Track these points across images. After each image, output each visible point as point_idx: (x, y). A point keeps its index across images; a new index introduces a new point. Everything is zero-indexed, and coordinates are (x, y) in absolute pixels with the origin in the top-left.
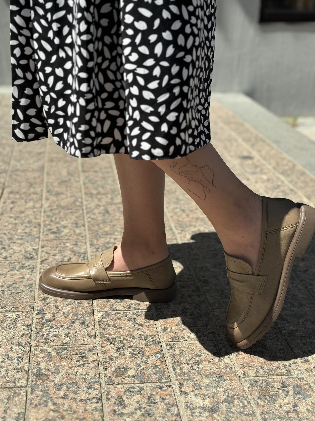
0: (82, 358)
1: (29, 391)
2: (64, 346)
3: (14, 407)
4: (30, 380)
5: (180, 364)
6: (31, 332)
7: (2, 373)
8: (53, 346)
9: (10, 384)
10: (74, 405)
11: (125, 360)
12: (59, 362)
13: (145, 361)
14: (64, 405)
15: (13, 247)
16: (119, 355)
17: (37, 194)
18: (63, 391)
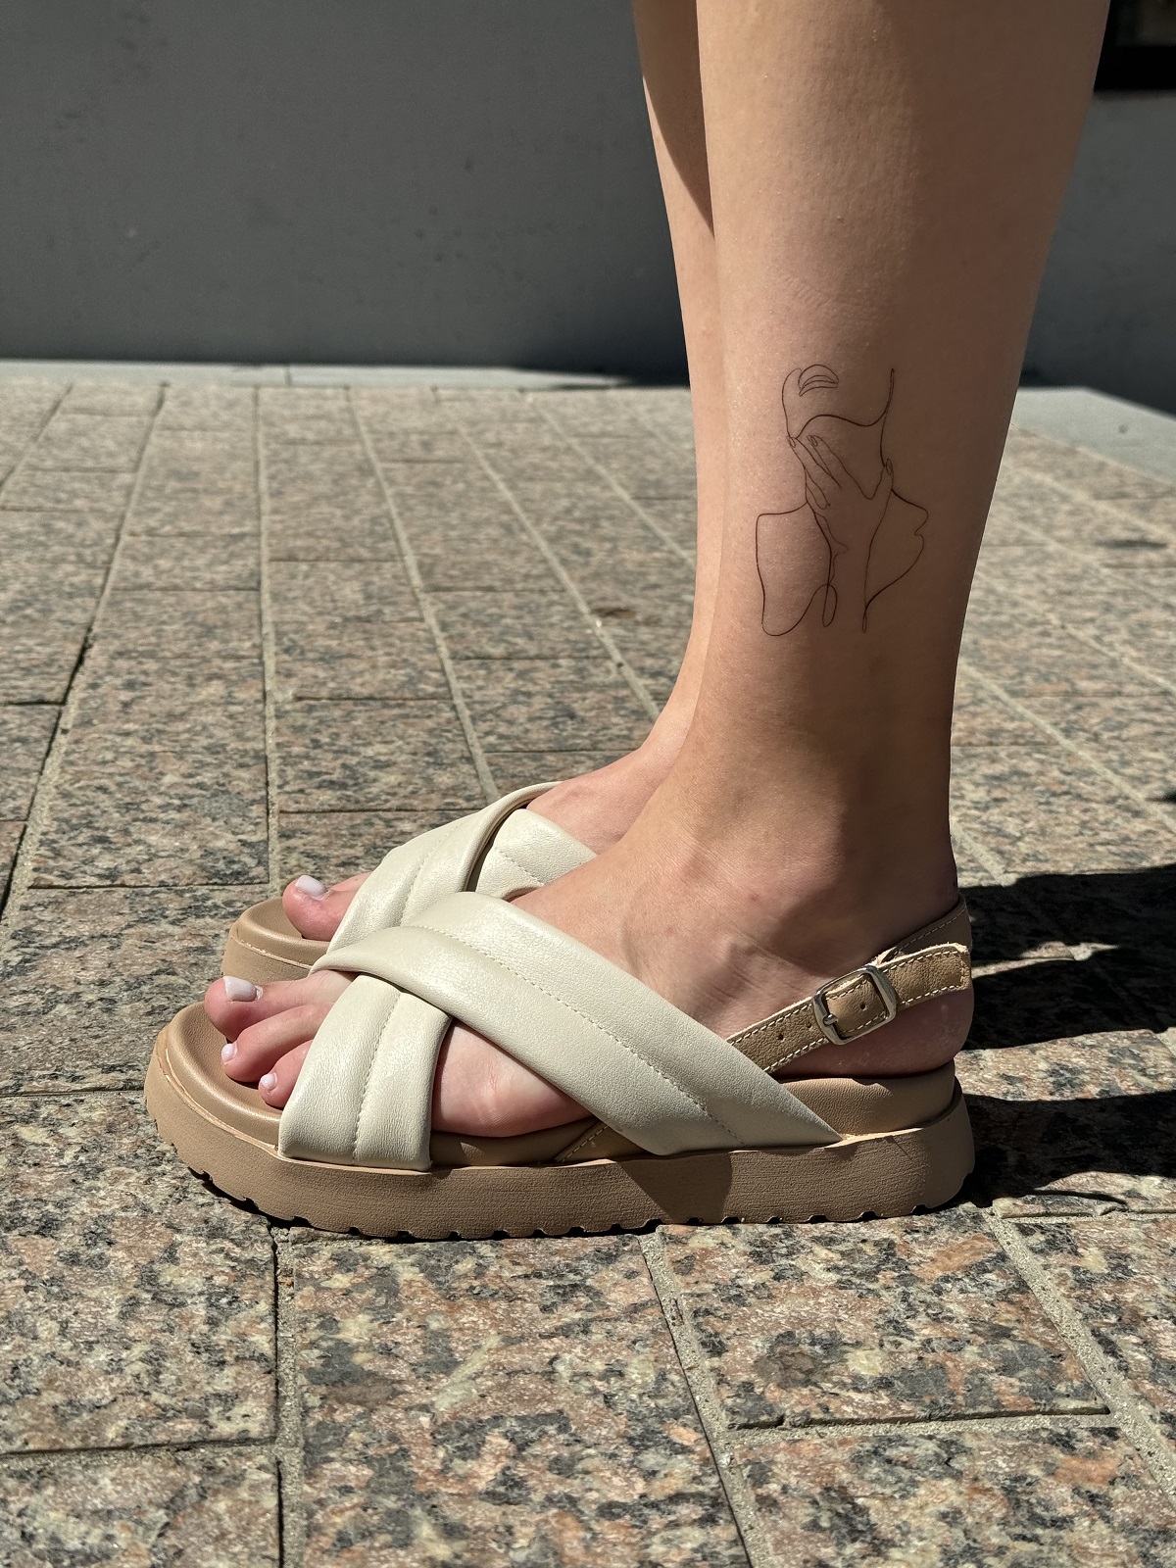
0: (567, 1292)
1: (293, 1461)
3: (209, 1549)
4: (290, 1406)
5: (1132, 1320)
7: (127, 1370)
9: (179, 1427)
10: (568, 1534)
11: (812, 1302)
12: (441, 1313)
13: (928, 1306)
14: (511, 1534)
15: (142, 837)
16: (775, 1278)
17: (239, 658)
18: (488, 1458)
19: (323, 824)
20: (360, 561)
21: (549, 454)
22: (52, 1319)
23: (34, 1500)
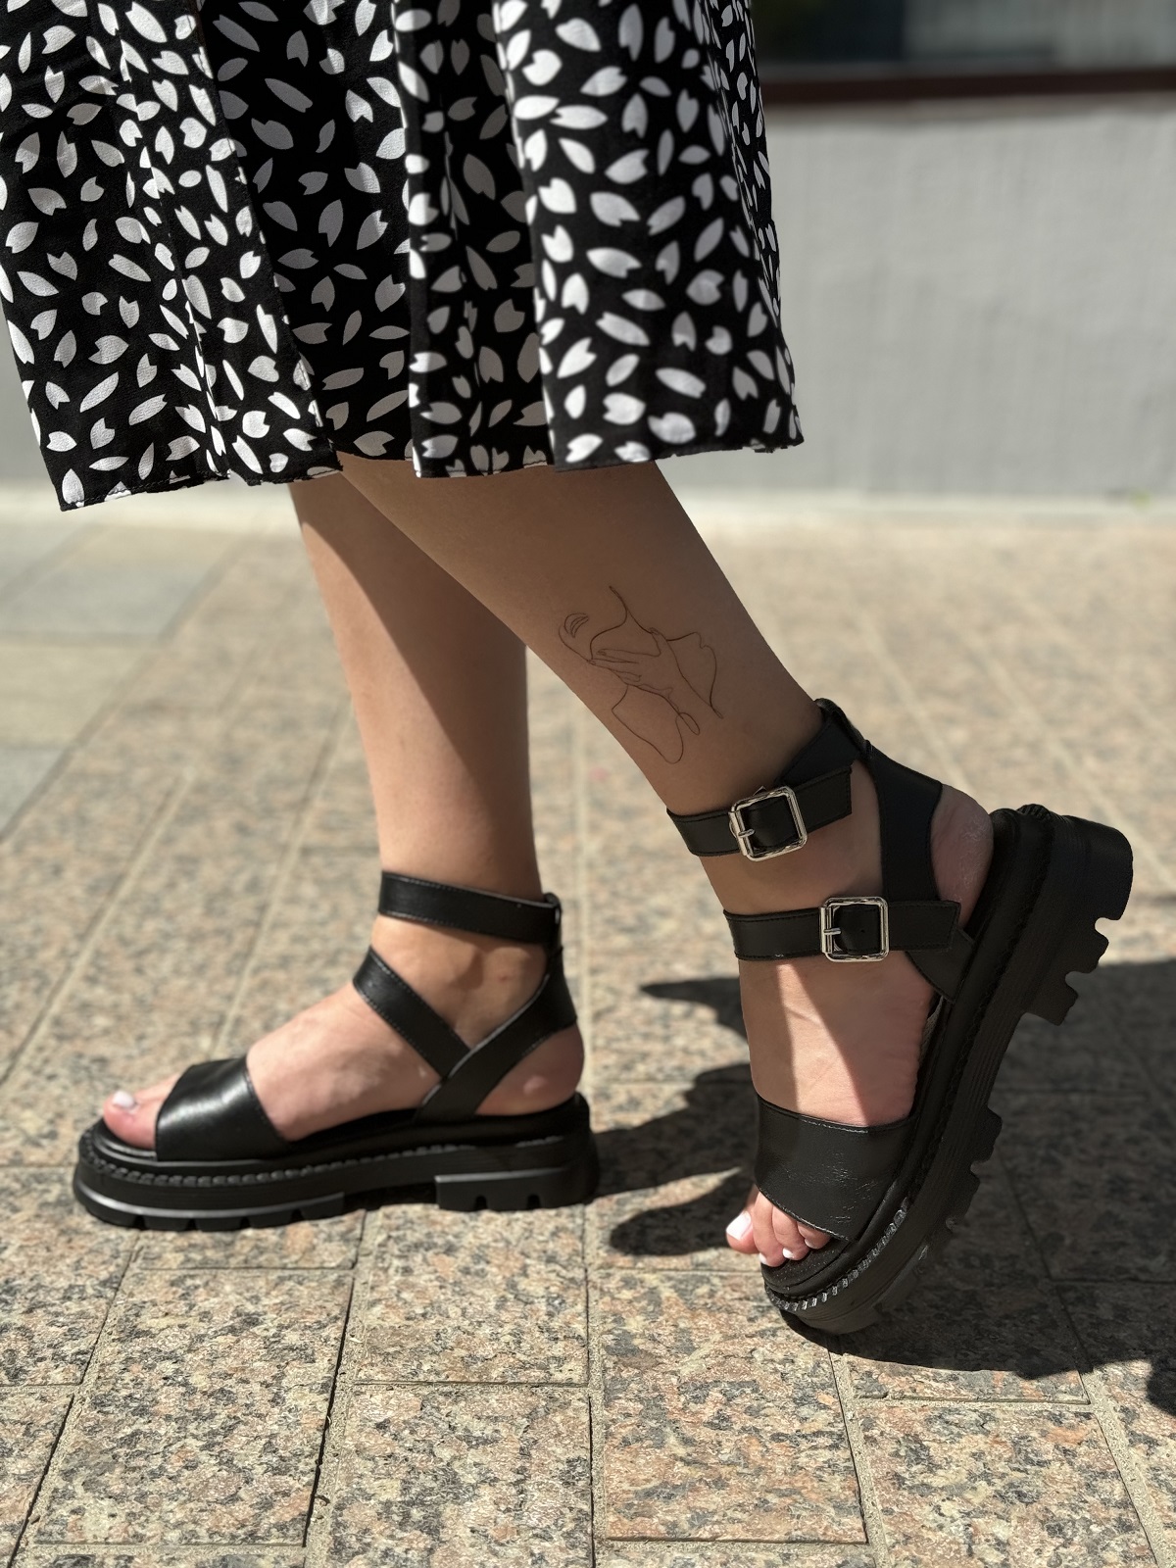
1: (598, 1397)
2: (699, 1273)
3: (552, 1441)
4: (596, 1367)
6: (583, 1224)
7: (502, 1339)
8: (662, 1270)
9: (533, 1374)
10: (753, 1448)
12: (686, 1318)
14: (720, 1446)
18: (710, 1403)
22: (457, 1306)
23: (455, 1408)
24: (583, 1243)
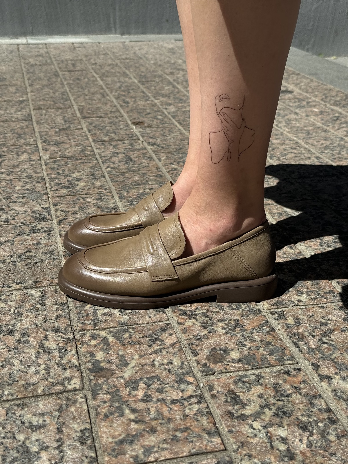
0: (154, 341)
1: (89, 395)
2: (123, 328)
3: (71, 421)
4: (86, 379)
5: (302, 337)
6: (69, 312)
7: (41, 373)
8: (107, 328)
9: (57, 388)
10: (164, 409)
11: (219, 339)
12: (122, 349)
13: (249, 337)
14: (149, 410)
15: (13, 208)
16: (209, 333)
17: (30, 145)
18: (140, 390)
19: (65, 201)
20: (61, 108)
21: (111, 67)
22: (17, 360)
23: (22, 412)
24: (70, 321)
